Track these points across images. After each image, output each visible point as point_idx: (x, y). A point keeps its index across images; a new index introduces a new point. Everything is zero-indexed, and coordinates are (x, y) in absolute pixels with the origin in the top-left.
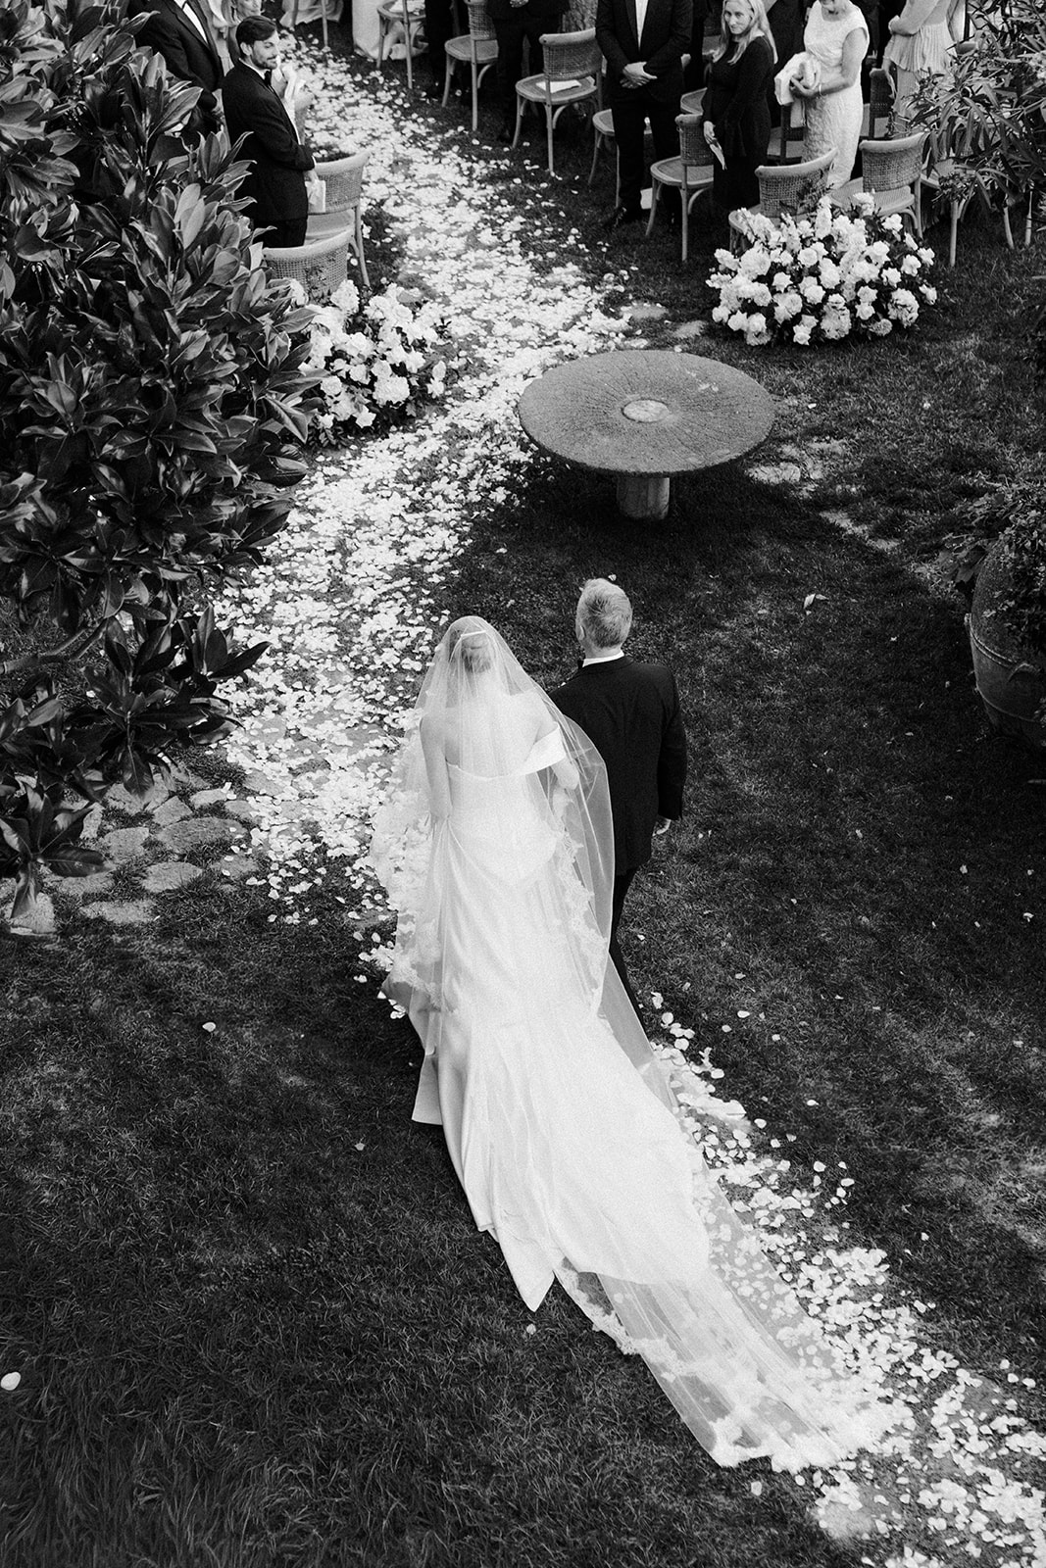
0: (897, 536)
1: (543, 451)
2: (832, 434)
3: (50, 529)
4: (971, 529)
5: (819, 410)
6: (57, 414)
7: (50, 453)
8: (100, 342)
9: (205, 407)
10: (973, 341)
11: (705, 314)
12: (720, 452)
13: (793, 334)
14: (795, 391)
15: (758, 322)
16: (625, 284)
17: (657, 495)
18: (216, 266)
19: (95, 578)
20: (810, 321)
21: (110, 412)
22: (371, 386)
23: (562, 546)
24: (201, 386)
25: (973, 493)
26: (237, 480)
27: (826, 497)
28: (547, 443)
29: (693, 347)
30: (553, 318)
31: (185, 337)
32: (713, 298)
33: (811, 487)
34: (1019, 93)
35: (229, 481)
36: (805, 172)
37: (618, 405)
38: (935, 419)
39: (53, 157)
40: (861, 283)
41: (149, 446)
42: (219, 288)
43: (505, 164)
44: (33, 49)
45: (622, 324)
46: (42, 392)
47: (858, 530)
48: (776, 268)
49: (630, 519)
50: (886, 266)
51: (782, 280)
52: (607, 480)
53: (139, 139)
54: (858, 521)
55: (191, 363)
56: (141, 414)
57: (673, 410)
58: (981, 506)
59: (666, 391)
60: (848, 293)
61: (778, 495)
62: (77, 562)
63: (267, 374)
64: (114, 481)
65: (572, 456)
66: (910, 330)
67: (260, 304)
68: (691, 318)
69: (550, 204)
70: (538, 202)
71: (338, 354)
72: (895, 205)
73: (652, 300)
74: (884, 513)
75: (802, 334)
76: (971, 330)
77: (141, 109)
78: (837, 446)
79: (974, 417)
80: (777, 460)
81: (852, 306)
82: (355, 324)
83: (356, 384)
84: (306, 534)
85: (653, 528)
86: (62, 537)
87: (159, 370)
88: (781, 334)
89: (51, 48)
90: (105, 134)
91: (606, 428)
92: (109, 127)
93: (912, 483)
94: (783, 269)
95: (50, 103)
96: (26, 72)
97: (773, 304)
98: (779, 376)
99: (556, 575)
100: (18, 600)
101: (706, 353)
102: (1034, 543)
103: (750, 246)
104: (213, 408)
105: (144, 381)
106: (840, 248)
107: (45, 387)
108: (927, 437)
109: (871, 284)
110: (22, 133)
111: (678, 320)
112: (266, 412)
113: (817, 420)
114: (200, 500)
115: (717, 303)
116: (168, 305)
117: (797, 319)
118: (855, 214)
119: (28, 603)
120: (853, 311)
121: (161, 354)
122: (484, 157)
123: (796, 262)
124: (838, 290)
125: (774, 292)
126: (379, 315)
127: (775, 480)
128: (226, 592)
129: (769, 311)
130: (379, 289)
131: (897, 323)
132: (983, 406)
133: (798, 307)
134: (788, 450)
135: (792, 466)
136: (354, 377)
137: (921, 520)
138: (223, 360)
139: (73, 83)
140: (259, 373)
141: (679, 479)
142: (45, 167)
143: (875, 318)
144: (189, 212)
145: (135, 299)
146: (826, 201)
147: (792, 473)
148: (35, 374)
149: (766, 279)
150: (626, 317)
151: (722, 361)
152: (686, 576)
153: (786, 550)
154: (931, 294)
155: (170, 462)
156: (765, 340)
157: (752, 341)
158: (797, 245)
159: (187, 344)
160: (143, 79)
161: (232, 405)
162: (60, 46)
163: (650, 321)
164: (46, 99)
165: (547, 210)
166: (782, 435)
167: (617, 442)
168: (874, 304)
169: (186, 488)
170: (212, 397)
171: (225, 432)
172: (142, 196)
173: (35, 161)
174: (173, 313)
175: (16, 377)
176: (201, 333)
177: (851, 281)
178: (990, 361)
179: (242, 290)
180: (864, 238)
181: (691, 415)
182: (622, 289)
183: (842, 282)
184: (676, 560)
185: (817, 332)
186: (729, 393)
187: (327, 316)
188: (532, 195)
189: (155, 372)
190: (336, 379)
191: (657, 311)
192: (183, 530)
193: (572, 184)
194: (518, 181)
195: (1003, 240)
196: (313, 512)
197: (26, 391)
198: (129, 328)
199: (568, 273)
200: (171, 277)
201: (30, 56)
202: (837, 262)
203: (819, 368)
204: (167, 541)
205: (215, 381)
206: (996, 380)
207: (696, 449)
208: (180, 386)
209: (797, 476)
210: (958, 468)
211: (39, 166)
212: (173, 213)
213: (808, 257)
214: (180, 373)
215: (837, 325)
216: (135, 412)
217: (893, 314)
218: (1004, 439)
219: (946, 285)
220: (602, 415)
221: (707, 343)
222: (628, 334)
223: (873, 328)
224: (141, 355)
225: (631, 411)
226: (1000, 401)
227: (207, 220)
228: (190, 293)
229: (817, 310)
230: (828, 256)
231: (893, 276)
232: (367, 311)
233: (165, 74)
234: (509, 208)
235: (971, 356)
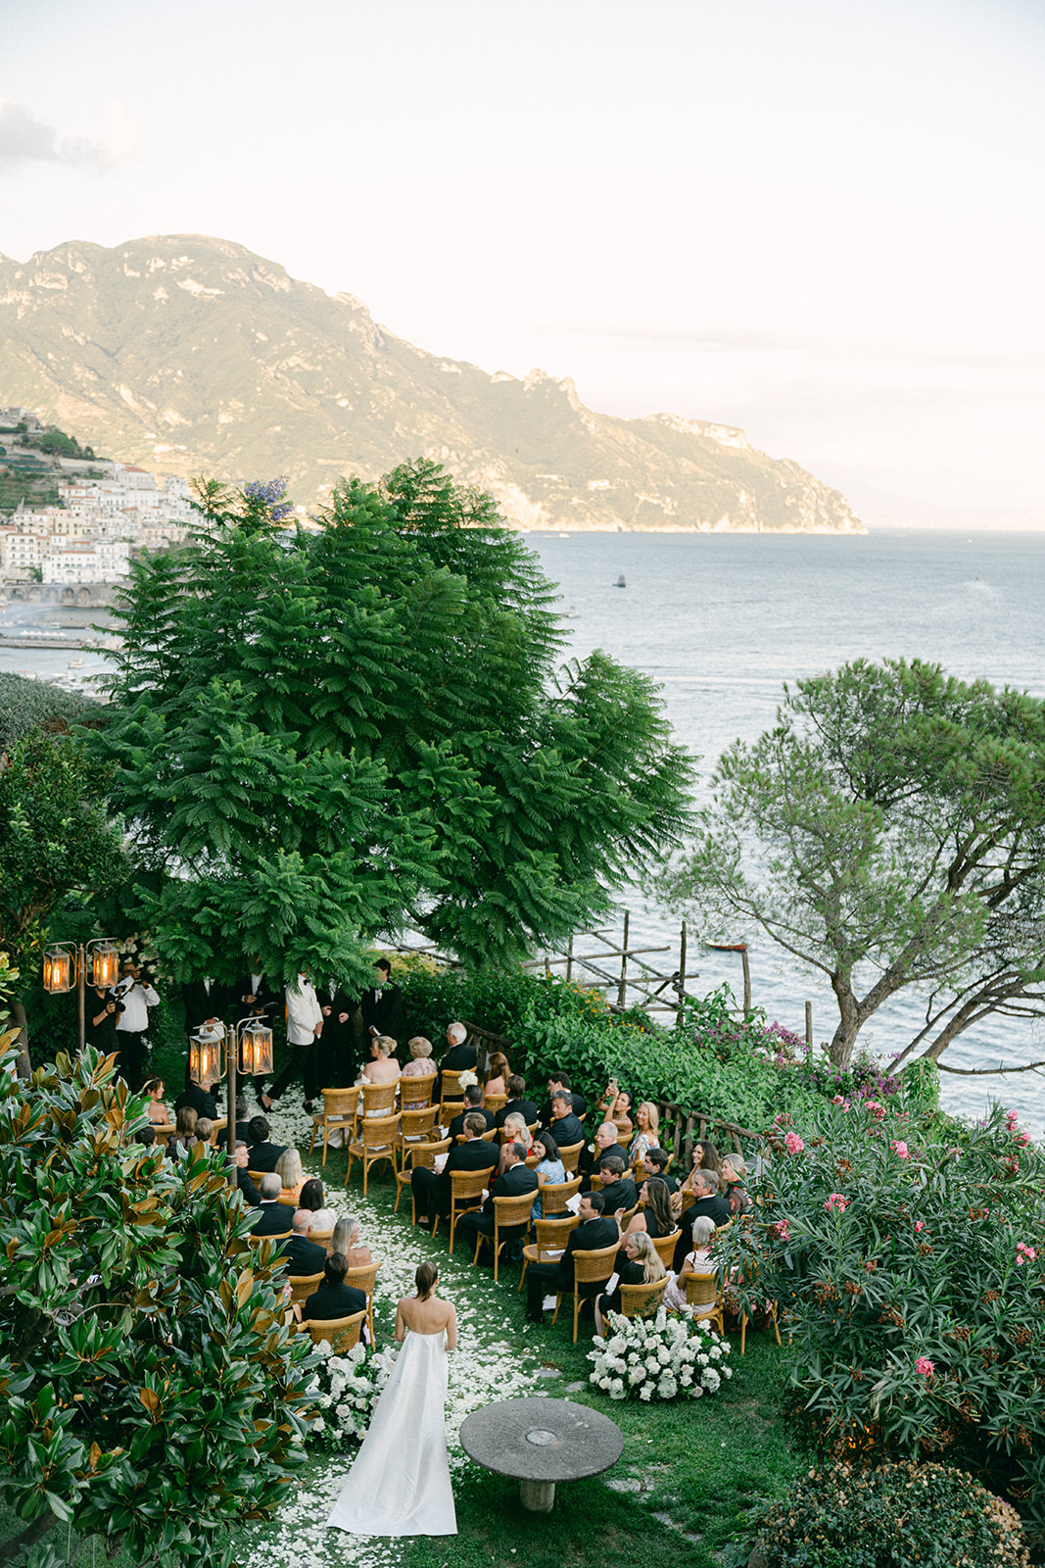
0: (701, 1532)
1: (474, 1461)
2: (662, 1461)
3: (132, 1488)
4: (748, 1530)
5: (655, 1444)
6: (146, 1411)
7: (140, 1437)
8: (180, 1365)
9: (241, 1411)
10: (754, 1404)
11: (585, 1377)
12: (587, 1468)
13: (640, 1393)
14: (640, 1431)
15: (618, 1383)
16: (536, 1355)
17: (546, 1494)
18: (257, 1320)
19: (156, 1523)
20: (651, 1385)
21: (179, 1411)
22: (369, 1413)
23: (482, 1527)
24: (240, 1397)
25: (748, 1505)
26: (257, 1461)
27: (656, 1503)
28: (476, 1456)
29: (576, 1398)
30: (488, 1375)
31: (233, 1366)
32: (590, 1367)
33: (647, 1496)
34: (772, 1244)
35: (251, 1462)
36: (649, 1289)
37: (524, 1433)
38: (728, 1456)
39: (167, 1248)
40: (684, 1362)
41: (203, 1436)
42: (258, 1334)
43: (467, 1275)
44: (162, 1182)
45: (533, 1381)
46: (137, 1395)
47: (676, 1527)
48: (630, 1349)
49: (529, 1511)
50: (700, 1352)
51: (634, 1357)
52: (514, 1482)
53: (222, 1241)
54: (676, 1521)
55: (235, 1382)
56: (200, 1414)
57: (558, 1438)
58: (752, 1514)
59: (555, 1425)
60: (675, 1368)
61: (623, 1501)
62: (146, 1511)
63: (285, 1393)
64: (178, 1458)
65: (491, 1466)
66: (714, 1395)
67: (284, 1347)
68: (578, 1379)
69: (494, 1302)
70: (486, 1300)
71: (348, 1390)
72: (706, 1313)
73: (552, 1366)
74: (693, 1516)
75: (646, 1393)
76: (753, 1397)
77: (225, 1222)
78: (664, 1469)
79: (753, 1454)
80: (625, 1476)
81: (677, 1377)
82: (361, 1372)
83: (359, 1410)
84: (316, 1510)
85: (542, 1517)
86: (139, 1493)
87: (215, 1386)
88: (633, 1393)
89: (173, 1182)
90: (201, 1236)
91: (516, 1448)
92: (204, 1232)
93: (712, 1497)
94: (635, 1350)
95: (169, 1215)
96: (156, 1195)
97: (628, 1373)
98: (630, 1420)
99: (477, 1547)
100: (106, 1537)
101: (585, 1403)
102: (780, 1538)
103: (615, 1335)
104: (246, 1412)
105: (204, 1392)
106: (671, 1339)
107: (140, 1391)
108: (723, 1466)
109: (690, 1363)
110: (150, 1232)
111: (568, 1380)
112: (282, 1419)
113: (653, 1451)
114: (231, 1474)
115: (593, 1371)
116: (224, 1343)
117: (642, 1383)
118: (681, 1316)
119: (113, 1538)
120: (679, 1380)
121: (218, 1376)
122: (454, 1270)
123: (643, 1346)
124: (668, 1366)
125: (628, 1365)
126: (378, 1366)
127: (623, 1490)
128: (259, 1547)
129: (625, 1377)
130: (379, 1349)
131: (706, 1389)
132: (759, 1448)
133: (643, 1376)
134: (633, 1470)
135: (636, 1481)
136: (359, 1406)
137: (717, 1522)
138: (256, 1381)
139: (186, 1204)
140: (279, 1391)
141: (561, 1484)
142: (162, 1254)
143: (692, 1385)
144: (243, 1285)
145: (205, 1339)
146: (663, 1309)
147: (636, 1486)
148: (137, 1384)
149: (624, 1356)
150: (536, 1377)
151: (594, 1408)
152: (562, 1552)
153: (627, 1537)
154: (729, 1372)
155: (214, 1446)
156: (622, 1396)
157: (614, 1396)
158: (644, 1335)
159: (234, 1370)
160: (228, 1204)
161: (260, 1411)
162: (180, 1181)
163: (550, 1379)
164: (167, 1213)
165: (491, 1305)
166: (630, 1460)
167: (521, 1458)
168: (692, 1376)
169: (223, 1466)
170: (247, 1405)
171: (252, 1429)
172: (220, 1275)
173: (155, 1250)
174: (226, 1349)
175: (125, 1385)
176: (244, 1363)
177: (677, 1360)
178: (765, 1418)
179: (273, 1338)
180: (686, 1334)
181: (570, 1442)
182: (534, 1358)
183: (672, 1361)
184: (556, 1541)
185: (655, 1393)
186: (596, 1429)
187: (344, 1365)
188: (482, 1295)
189: (212, 1387)
190: (346, 1406)
191: (556, 1373)
192: (219, 1493)
193: (508, 1290)
194: (475, 1286)
195: (774, 1340)
196: (323, 1496)
197: (129, 1396)
198: (200, 1357)
199: (501, 1347)
200: (228, 1327)
201: (160, 1186)
202: (669, 1348)
203: (656, 1415)
204: (207, 1501)
205: (249, 1395)
206: (768, 1431)
207: (572, 1465)
208: (228, 1397)
209: (638, 1488)
210: (742, 1488)
211: (158, 1253)
212: (234, 1286)
213: (651, 1343)
214: (228, 1388)
215: (668, 1389)
216: (195, 1412)
217: (704, 1383)
218: (772, 1470)
219: (738, 1366)
220: (511, 1438)
221: (586, 1396)
222: (536, 1388)
223: (691, 1392)
224: (205, 1376)
225: (532, 1437)
226: (770, 1445)
227: (254, 1292)
228: (240, 1336)
229: (655, 1378)
230: (663, 1344)
231: (704, 1359)
232: (370, 1363)
233: (242, 1201)
234: (468, 1303)
235: (752, 1414)
